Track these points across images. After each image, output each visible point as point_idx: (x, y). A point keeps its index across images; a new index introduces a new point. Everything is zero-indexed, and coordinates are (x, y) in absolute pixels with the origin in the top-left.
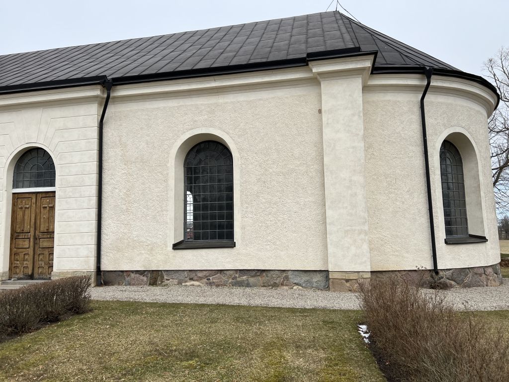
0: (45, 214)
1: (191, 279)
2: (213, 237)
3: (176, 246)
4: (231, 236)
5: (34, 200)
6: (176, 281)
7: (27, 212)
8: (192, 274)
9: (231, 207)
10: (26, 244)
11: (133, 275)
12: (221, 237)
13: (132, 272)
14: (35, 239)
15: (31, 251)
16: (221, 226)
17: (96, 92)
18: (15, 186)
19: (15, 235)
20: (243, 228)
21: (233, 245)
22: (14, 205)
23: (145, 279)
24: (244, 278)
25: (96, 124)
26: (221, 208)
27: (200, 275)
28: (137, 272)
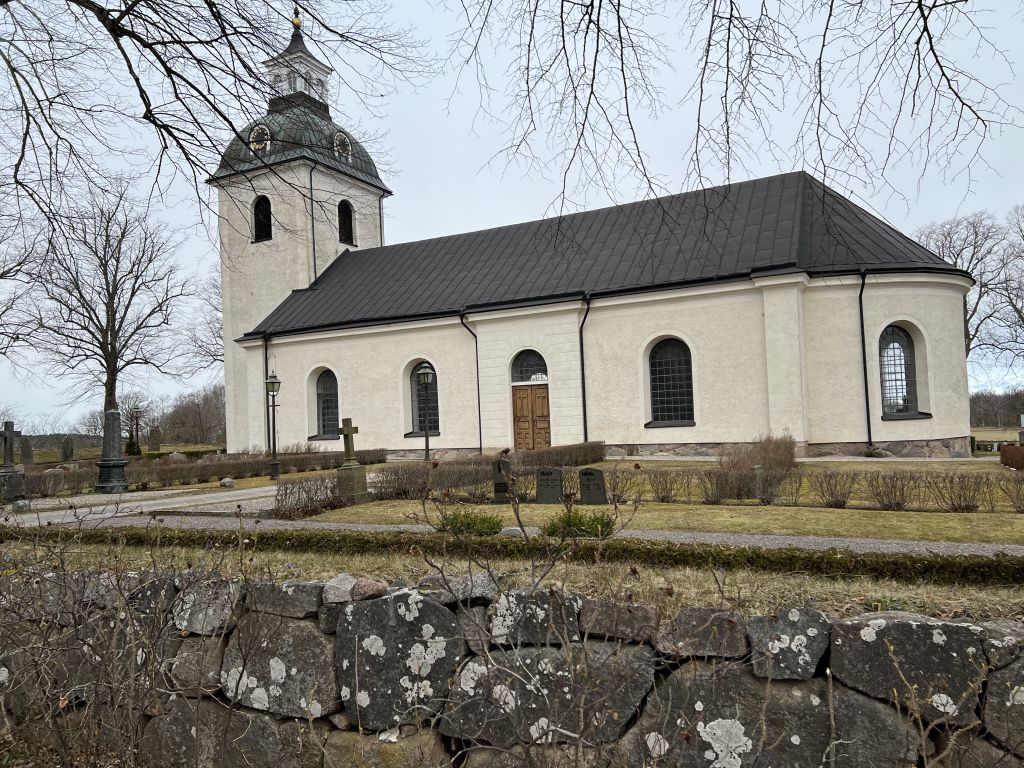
0: (539, 402)
1: (661, 451)
2: (676, 418)
3: (647, 426)
4: (691, 417)
5: (529, 391)
6: (648, 453)
7: (525, 401)
8: (661, 447)
9: (690, 394)
10: (526, 425)
11: (614, 448)
12: (683, 418)
13: (613, 445)
14: (533, 421)
15: (530, 431)
16: (683, 409)
17: (578, 305)
18: (513, 380)
19: (517, 419)
20: (701, 410)
21: (694, 424)
22: (514, 395)
23: (623, 451)
24: (704, 449)
25: (578, 330)
26: (682, 394)
27: (667, 447)
28: (617, 446)
